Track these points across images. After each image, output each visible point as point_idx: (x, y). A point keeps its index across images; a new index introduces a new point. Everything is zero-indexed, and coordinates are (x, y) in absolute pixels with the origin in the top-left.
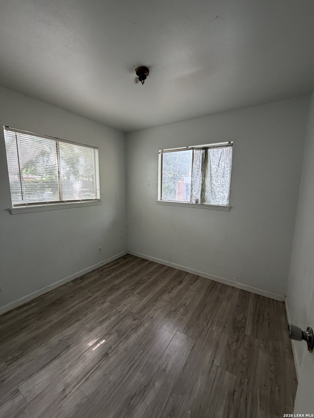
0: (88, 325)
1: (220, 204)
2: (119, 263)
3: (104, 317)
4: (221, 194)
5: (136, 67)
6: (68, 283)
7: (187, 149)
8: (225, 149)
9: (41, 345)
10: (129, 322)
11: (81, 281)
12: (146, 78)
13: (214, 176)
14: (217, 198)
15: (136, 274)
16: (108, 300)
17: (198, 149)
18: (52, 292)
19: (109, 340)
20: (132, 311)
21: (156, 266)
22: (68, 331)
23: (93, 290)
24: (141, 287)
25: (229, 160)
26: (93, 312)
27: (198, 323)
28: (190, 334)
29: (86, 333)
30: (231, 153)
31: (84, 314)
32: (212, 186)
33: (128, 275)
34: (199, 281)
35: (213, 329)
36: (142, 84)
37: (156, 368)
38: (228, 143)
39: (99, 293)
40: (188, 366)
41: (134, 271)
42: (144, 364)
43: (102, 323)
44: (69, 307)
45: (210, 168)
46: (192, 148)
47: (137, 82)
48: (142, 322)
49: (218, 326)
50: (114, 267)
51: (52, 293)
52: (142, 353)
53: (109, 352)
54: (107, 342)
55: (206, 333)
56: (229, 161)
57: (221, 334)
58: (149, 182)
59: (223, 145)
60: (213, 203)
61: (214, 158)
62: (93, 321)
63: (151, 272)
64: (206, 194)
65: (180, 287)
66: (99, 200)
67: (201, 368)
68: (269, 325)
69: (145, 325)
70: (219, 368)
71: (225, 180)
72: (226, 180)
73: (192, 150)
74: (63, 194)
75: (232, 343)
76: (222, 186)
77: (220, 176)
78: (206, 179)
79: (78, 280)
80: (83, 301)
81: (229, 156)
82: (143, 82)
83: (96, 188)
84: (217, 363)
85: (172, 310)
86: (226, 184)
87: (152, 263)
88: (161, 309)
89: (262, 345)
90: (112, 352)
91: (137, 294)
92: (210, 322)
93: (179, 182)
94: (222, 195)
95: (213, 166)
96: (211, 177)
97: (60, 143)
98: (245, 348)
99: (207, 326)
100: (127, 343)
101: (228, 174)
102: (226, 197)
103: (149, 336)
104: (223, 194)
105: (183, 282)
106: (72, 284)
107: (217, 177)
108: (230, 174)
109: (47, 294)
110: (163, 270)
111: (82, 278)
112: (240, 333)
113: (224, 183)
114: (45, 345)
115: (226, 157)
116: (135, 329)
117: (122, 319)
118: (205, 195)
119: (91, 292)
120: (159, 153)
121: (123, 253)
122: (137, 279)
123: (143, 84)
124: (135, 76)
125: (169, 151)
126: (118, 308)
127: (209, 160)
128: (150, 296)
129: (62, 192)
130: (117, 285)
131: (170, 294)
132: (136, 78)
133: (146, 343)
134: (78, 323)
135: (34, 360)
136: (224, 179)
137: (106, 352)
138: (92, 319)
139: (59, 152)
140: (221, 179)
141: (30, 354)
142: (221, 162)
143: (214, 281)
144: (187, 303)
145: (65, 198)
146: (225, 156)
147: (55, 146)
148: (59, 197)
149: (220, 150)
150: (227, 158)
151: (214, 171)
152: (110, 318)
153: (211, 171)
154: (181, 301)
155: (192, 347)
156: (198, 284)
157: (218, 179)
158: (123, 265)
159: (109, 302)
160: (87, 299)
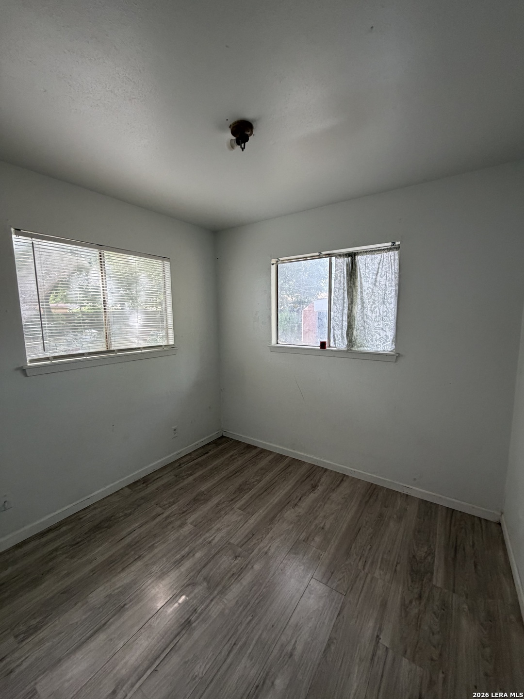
0: (157, 567)
1: (380, 350)
2: (207, 453)
3: (183, 553)
4: (381, 332)
5: (231, 122)
6: (122, 489)
7: (320, 257)
8: (385, 255)
9: (76, 604)
10: (226, 561)
11: (144, 485)
12: (247, 140)
13: (367, 301)
14: (374, 340)
15: (235, 473)
16: (190, 521)
17: (340, 255)
18: (95, 506)
19: (192, 595)
20: (232, 542)
21: (271, 457)
22: (123, 579)
23: (165, 502)
24: (246, 497)
25: (393, 273)
26: (164, 542)
27: (347, 562)
28: (335, 585)
29: (153, 582)
30: (397, 262)
31: (149, 547)
32: (365, 320)
33: (224, 474)
34: (345, 484)
35: (375, 575)
36: (241, 150)
37: (275, 652)
38: (390, 244)
39: (175, 507)
40: (333, 648)
41: (232, 468)
42: (254, 642)
43: (179, 564)
44: (124, 533)
45: (361, 288)
46: (329, 254)
47: (232, 147)
48: (249, 562)
49: (383, 570)
50: (200, 459)
51: (95, 508)
52: (251, 621)
53: (193, 618)
54: (190, 600)
55: (362, 582)
56: (393, 276)
57: (390, 586)
58: (256, 314)
59: (383, 248)
60: (369, 348)
61: (367, 271)
62: (165, 559)
63: (262, 469)
64: (355, 333)
65: (313, 496)
66: (172, 347)
67: (357, 651)
68: (475, 566)
69: (254, 567)
70: (390, 651)
71: (387, 309)
72: (390, 308)
73: (328, 258)
74: (112, 338)
75: (411, 602)
76: (382, 318)
77: (378, 302)
78: (354, 306)
79: (139, 484)
80: (146, 523)
81: (393, 267)
82: (243, 147)
83: (167, 326)
84: (385, 641)
85: (300, 539)
86: (390, 315)
87: (263, 452)
88: (282, 537)
89: (465, 606)
90: (198, 618)
91: (239, 508)
92: (369, 562)
93: (307, 309)
94: (382, 334)
95: (366, 285)
96: (363, 303)
97: (106, 253)
98: (434, 613)
99: (364, 569)
100: (223, 601)
101: (392, 298)
102: (389, 337)
103: (263, 587)
104: (385, 333)
105: (318, 487)
106: (128, 491)
107: (374, 303)
108: (396, 298)
109: (87, 510)
110: (282, 465)
111: (145, 481)
112: (424, 582)
113: (385, 313)
114: (83, 605)
115: (388, 269)
116: (237, 575)
117: (214, 556)
118: (353, 334)
119: (160, 507)
120: (273, 264)
121: (214, 436)
122: (239, 481)
123: (243, 151)
124: (229, 136)
125: (289, 260)
126: (207, 535)
127: (359, 274)
128: (261, 513)
129: (110, 335)
130: (205, 492)
131: (296, 508)
132: (232, 140)
133: (257, 602)
134: (139, 563)
135: (63, 634)
136: (385, 306)
137: (186, 618)
138: (162, 557)
139: (105, 268)
140: (379, 306)
141: (57, 622)
142: (379, 278)
143: (372, 484)
144: (327, 526)
145: (116, 345)
146: (386, 267)
147: (98, 258)
148: (105, 343)
149: (377, 258)
150: (390, 270)
151: (367, 294)
152: (194, 555)
153: (361, 292)
154: (317, 522)
155: (339, 609)
156: (345, 489)
157: (375, 307)
158: (215, 456)
159: (191, 524)
160: (154, 518)
